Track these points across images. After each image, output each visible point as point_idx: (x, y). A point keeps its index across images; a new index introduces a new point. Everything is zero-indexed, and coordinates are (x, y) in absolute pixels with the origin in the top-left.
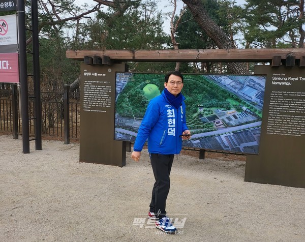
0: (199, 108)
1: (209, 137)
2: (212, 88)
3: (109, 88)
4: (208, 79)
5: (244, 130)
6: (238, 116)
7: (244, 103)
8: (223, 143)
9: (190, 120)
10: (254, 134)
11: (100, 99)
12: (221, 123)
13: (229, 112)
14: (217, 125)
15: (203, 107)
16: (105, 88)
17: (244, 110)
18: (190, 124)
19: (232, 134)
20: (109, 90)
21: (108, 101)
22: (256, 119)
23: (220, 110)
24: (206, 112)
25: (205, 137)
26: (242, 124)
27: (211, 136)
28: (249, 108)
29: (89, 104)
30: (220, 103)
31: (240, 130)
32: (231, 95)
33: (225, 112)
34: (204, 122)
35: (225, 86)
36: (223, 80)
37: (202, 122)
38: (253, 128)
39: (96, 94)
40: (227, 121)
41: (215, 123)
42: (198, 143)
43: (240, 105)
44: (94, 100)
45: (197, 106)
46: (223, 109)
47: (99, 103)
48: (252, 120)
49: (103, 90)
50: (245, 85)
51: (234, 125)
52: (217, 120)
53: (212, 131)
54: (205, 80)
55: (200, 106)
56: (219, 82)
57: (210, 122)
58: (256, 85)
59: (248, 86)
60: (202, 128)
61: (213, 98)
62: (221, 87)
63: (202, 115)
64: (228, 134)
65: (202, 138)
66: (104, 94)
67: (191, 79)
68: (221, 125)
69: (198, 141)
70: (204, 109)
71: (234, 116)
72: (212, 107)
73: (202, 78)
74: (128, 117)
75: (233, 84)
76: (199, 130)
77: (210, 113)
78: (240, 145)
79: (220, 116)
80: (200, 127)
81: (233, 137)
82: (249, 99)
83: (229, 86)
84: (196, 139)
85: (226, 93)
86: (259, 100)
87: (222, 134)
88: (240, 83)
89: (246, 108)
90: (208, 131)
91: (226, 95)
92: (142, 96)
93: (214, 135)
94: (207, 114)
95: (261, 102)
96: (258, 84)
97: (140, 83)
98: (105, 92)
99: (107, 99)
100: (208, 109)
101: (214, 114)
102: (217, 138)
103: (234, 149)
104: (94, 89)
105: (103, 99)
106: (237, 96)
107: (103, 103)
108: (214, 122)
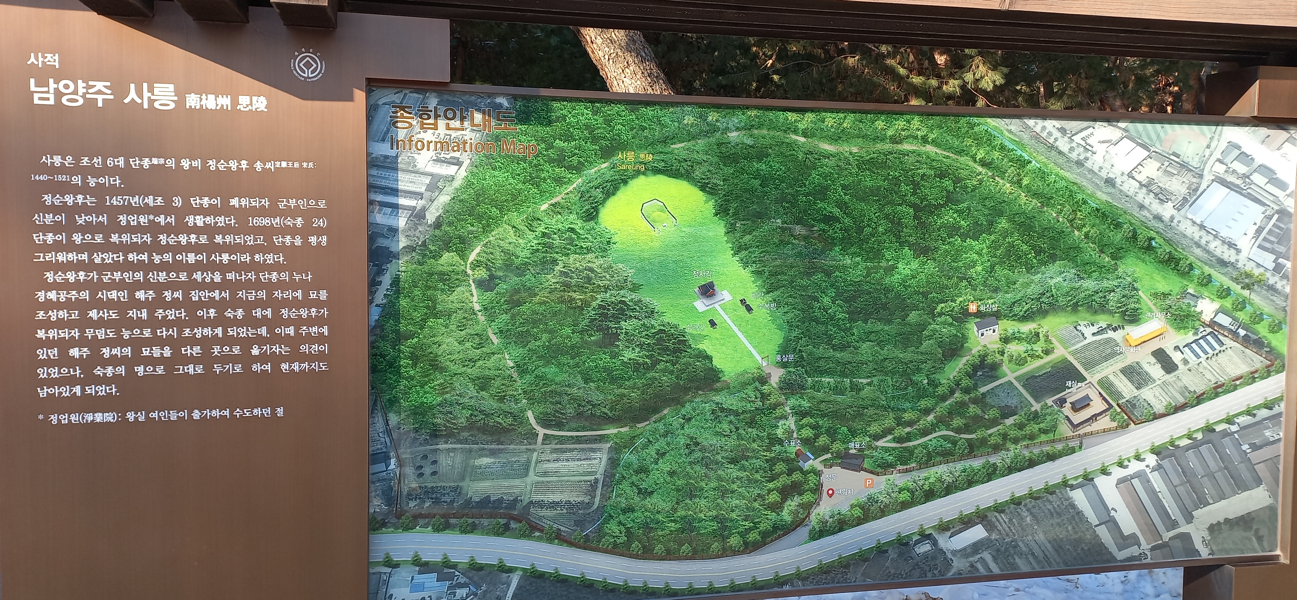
0: (972, 327)
1: (1033, 496)
2: (1046, 200)
3: (308, 215)
4: (1020, 144)
5: (1209, 429)
6: (1176, 357)
7: (1206, 281)
8: (1111, 523)
9: (923, 403)
10: (1255, 447)
11: (221, 306)
12: (1097, 405)
13: (1136, 332)
14: (1077, 418)
15: (997, 316)
16: (272, 212)
17: (1207, 317)
18: (925, 433)
19: (1152, 460)
20: (306, 232)
21: (298, 322)
22: (1258, 361)
23: (1088, 331)
24: (1015, 348)
25: (1016, 502)
26: (1199, 399)
27: (1049, 490)
28: (1228, 303)
29: (96, 359)
30: (1089, 284)
31: (1189, 437)
32: (1143, 234)
33: (1117, 336)
34: (1007, 412)
35: (1110, 182)
36: (1100, 149)
37: (992, 413)
38: (1249, 412)
39: (178, 266)
40: (1126, 389)
41: (1067, 410)
42: (977, 547)
43: (1184, 294)
44: (153, 323)
45: (965, 314)
46: (1103, 321)
47: (206, 343)
48: (1243, 369)
49: (243, 229)
50: (1208, 177)
51: (1159, 408)
52: (1075, 392)
53: (1051, 457)
54: (1003, 148)
55: (979, 314)
56: (1079, 163)
57: (1036, 407)
58: (1258, 179)
59: (1223, 182)
60: (997, 448)
61: (1053, 258)
62: (1090, 188)
63: (995, 367)
64: (1135, 467)
65: (999, 508)
66: (254, 266)
67: (925, 140)
68: (1094, 418)
69: (977, 533)
70: (1008, 326)
71: (1161, 356)
72: (1043, 313)
73: (988, 139)
74: (485, 430)
75: (1151, 170)
76: (976, 463)
77: (1038, 348)
78: (1189, 518)
79: (1090, 365)
80: (983, 442)
81: (1156, 480)
82: (1228, 255)
83: (1130, 187)
84: (966, 522)
85: (1118, 226)
86: (1268, 260)
87: (1105, 472)
88: (1184, 166)
89: (1216, 305)
90: (1032, 463)
91: (1117, 237)
92: (597, 264)
93: (1065, 484)
94: (1020, 361)
95: (1278, 268)
96: (1264, 169)
97: (578, 169)
98: (270, 248)
99: (294, 304)
100: (1026, 328)
101: (1060, 353)
102: (1079, 497)
103: (1165, 545)
104: (154, 229)
105: (249, 306)
106: (1168, 241)
107: (246, 343)
108: (1062, 401)
